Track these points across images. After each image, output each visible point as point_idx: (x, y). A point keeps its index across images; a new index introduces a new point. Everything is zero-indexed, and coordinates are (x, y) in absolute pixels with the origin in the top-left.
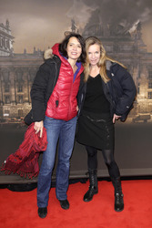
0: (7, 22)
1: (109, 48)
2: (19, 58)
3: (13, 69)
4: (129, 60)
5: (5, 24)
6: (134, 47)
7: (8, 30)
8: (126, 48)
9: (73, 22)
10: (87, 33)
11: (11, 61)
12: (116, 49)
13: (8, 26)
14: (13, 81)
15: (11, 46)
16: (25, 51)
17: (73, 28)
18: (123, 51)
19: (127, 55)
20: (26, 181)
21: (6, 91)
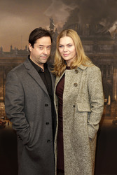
1: (88, 48)
4: (109, 60)
6: (114, 47)
8: (106, 47)
9: (51, 21)
12: (96, 48)
17: (52, 27)
18: (103, 51)
19: (107, 54)
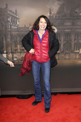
0: (16, 11)
2: (22, 30)
3: (19, 35)
5: (15, 12)
7: (16, 15)
10: (57, 16)
11: (18, 31)
13: (16, 13)
14: (19, 42)
15: (18, 23)
16: (25, 26)
20: (25, 94)
21: (15, 47)
